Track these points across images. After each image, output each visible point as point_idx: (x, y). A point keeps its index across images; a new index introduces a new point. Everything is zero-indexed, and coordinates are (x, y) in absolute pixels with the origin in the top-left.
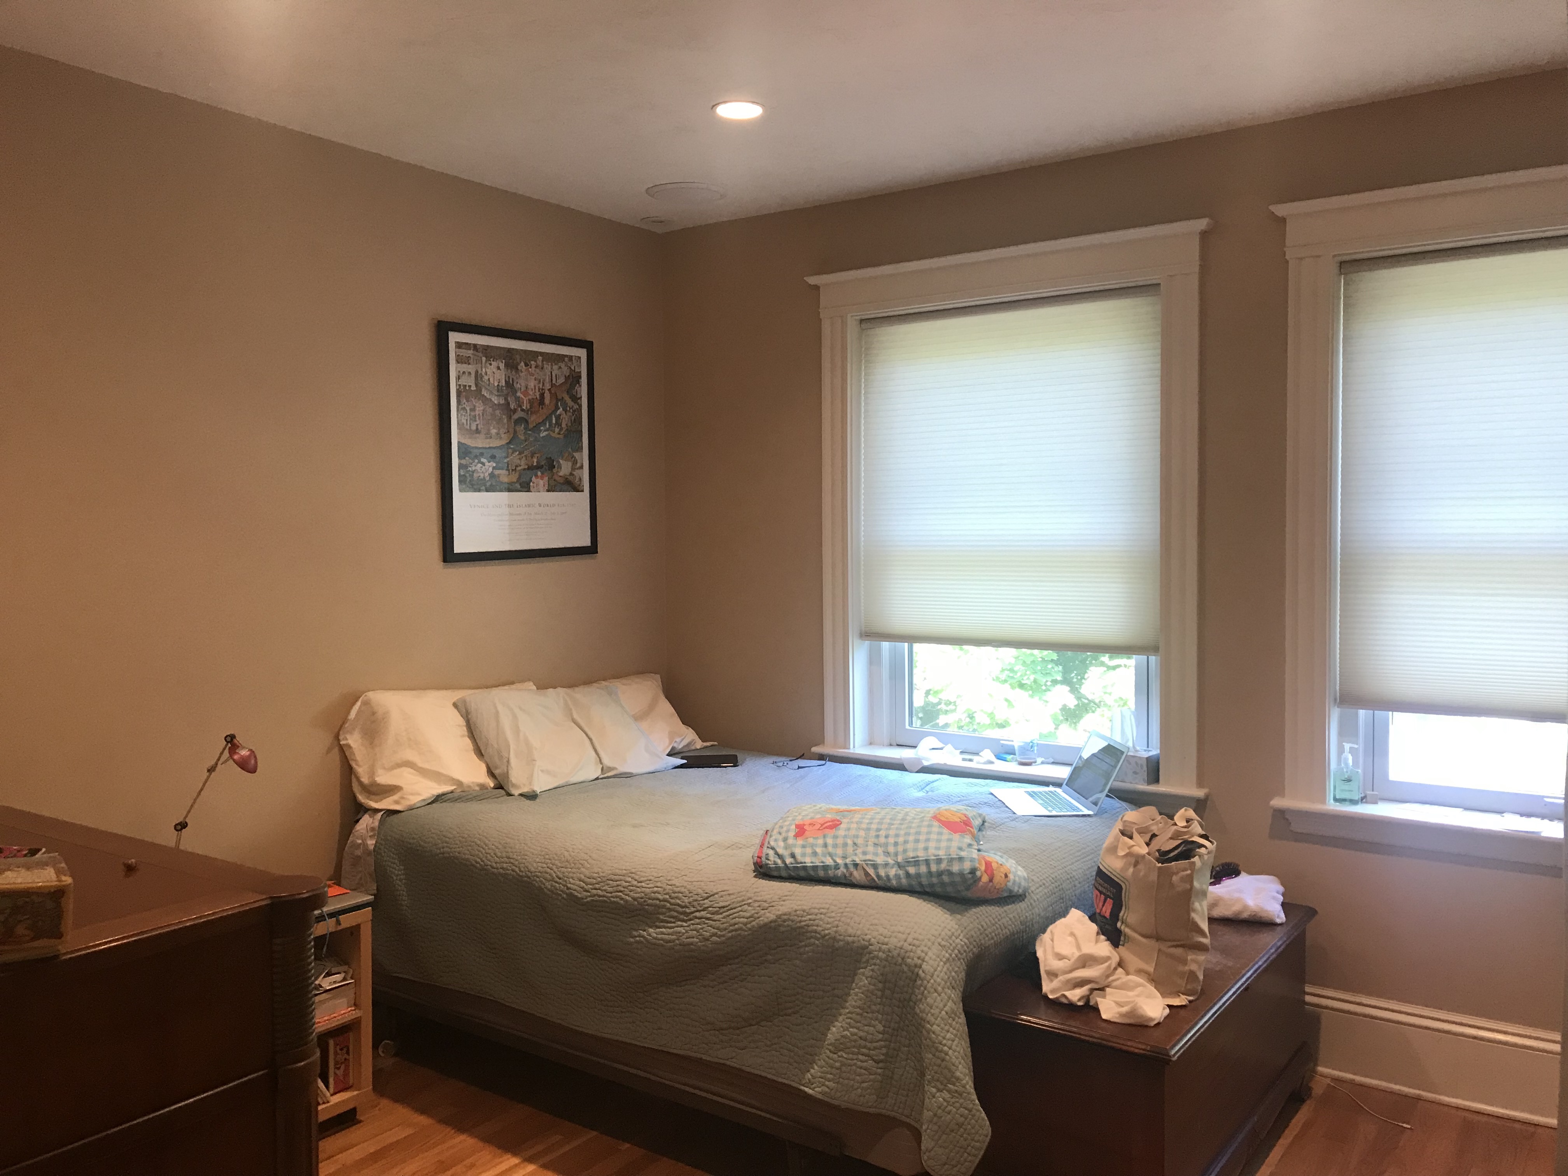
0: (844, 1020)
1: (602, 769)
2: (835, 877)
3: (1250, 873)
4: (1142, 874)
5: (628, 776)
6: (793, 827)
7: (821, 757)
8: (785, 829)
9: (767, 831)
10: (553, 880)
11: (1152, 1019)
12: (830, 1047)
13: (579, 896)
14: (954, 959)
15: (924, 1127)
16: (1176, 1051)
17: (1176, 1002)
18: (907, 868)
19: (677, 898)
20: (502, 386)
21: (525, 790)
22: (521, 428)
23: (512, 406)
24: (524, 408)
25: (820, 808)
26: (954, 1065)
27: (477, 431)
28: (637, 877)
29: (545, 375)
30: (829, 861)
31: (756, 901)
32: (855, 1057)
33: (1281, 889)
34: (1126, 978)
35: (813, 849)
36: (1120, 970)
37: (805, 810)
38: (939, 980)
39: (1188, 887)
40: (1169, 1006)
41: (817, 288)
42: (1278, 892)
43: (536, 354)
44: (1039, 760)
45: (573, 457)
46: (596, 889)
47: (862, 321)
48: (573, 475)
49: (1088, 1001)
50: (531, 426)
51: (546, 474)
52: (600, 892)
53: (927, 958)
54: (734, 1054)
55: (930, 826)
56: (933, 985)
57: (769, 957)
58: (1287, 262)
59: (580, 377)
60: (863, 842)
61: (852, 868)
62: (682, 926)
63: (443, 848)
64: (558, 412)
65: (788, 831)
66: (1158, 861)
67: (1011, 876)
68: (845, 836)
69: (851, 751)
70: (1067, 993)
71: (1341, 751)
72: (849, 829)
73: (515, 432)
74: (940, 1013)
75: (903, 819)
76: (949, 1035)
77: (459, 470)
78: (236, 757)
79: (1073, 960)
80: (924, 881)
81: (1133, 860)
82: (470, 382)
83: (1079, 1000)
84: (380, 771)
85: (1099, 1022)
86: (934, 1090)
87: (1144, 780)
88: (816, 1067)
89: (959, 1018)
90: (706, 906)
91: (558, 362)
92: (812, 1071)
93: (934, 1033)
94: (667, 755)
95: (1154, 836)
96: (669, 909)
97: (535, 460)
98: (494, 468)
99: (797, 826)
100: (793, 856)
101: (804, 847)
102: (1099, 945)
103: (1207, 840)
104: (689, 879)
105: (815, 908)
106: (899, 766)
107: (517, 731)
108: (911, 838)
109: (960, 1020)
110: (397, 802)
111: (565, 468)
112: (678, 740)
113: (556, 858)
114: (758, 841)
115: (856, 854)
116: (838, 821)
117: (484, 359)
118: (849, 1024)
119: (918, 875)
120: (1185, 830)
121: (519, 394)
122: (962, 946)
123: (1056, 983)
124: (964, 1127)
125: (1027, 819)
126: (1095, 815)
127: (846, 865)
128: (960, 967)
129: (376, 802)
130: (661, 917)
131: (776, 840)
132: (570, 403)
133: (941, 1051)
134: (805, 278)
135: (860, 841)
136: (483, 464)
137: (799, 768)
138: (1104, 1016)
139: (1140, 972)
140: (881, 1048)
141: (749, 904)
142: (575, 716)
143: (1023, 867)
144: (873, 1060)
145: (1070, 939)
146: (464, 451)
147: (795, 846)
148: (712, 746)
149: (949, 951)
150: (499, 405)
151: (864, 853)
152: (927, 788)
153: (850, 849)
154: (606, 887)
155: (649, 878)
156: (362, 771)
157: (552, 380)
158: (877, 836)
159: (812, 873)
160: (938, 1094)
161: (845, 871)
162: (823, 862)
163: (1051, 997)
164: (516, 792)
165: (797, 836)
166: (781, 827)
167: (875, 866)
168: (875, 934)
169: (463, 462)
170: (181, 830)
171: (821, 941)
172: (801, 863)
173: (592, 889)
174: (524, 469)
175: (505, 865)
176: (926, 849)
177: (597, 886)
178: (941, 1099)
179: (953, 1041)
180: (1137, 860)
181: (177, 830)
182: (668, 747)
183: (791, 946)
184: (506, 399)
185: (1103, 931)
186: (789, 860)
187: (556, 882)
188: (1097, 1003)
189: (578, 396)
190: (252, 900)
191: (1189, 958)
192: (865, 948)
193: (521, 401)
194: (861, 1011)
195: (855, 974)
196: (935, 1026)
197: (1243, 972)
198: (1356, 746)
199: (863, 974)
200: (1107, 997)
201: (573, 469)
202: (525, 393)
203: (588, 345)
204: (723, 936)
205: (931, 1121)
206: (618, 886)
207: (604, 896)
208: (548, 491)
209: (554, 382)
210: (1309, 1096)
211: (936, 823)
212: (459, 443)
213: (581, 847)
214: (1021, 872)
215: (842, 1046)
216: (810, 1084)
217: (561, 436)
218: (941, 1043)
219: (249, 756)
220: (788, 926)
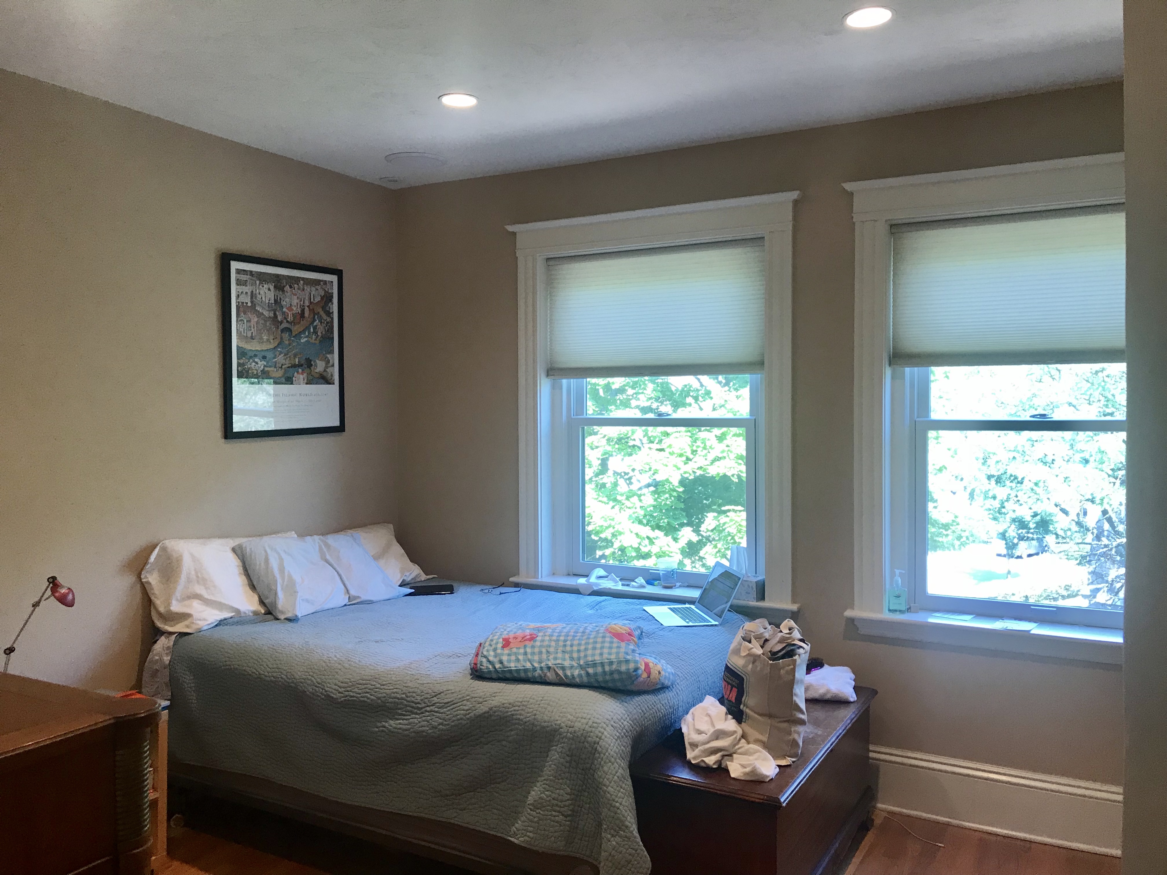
0: (541, 786)
1: (349, 597)
2: (534, 677)
3: (831, 665)
4: (758, 669)
5: (370, 602)
6: (501, 640)
7: (517, 585)
8: (494, 642)
9: (480, 644)
10: (314, 685)
11: (767, 777)
12: (531, 807)
13: (335, 696)
14: (622, 737)
15: (602, 864)
16: (784, 798)
17: (783, 763)
18: (587, 669)
19: (411, 696)
20: (272, 303)
21: (289, 615)
22: (286, 335)
23: (280, 318)
24: (289, 320)
25: (521, 625)
26: (624, 816)
27: (252, 338)
28: (380, 681)
29: (305, 295)
30: (528, 665)
31: (472, 698)
32: (550, 813)
33: (853, 676)
34: (747, 747)
35: (516, 656)
36: (743, 741)
37: (509, 627)
38: (612, 753)
39: (792, 678)
40: (778, 766)
41: (514, 234)
42: (851, 679)
43: (297, 279)
44: (678, 584)
45: (327, 357)
46: (348, 691)
47: (548, 259)
48: (327, 371)
49: (720, 764)
50: (294, 334)
51: (306, 371)
52: (352, 694)
53: (603, 737)
54: (455, 814)
55: (604, 637)
56: (608, 757)
57: (483, 740)
58: (854, 223)
59: (332, 297)
60: (553, 650)
61: (546, 671)
62: (415, 718)
63: (226, 662)
64: (315, 324)
65: (497, 643)
66: (770, 659)
67: (663, 673)
68: (540, 646)
69: (540, 580)
70: (705, 759)
71: (893, 575)
72: (542, 641)
73: (281, 338)
74: (613, 778)
75: (583, 632)
76: (620, 794)
77: (238, 368)
78: (57, 594)
79: (709, 734)
80: (600, 679)
81: (752, 659)
82: (247, 300)
83: (714, 764)
84: (174, 602)
85: (728, 779)
86: (609, 836)
87: (754, 598)
88: (519, 822)
89: (627, 781)
90: (434, 702)
91: (316, 285)
92: (517, 825)
93: (609, 793)
94: (399, 586)
95: (766, 640)
96: (406, 705)
97: (297, 360)
98: (265, 366)
99: (504, 640)
100: (501, 662)
101: (509, 655)
102: (727, 722)
103: (804, 643)
104: (421, 682)
105: (518, 702)
106: (575, 591)
107: (282, 570)
108: (590, 646)
109: (628, 783)
110: (187, 627)
111: (320, 366)
112: (408, 574)
113: (316, 668)
114: (474, 651)
115: (549, 660)
116: (535, 635)
117: (258, 282)
118: (544, 788)
119: (596, 674)
120: (788, 636)
121: (284, 310)
122: (629, 727)
123: (697, 752)
124: (631, 863)
125: (671, 629)
126: (721, 625)
127: (541, 668)
128: (628, 741)
129: (172, 626)
130: (399, 711)
131: (488, 651)
132: (324, 317)
133: (614, 807)
134: (505, 226)
135: (552, 650)
136: (257, 363)
137: (501, 594)
138: (732, 775)
139: (757, 741)
140: (568, 806)
141: (468, 700)
142: (328, 557)
143: (670, 665)
144: (563, 815)
145: (707, 718)
146: (242, 353)
147: (502, 654)
148: (434, 578)
149: (620, 731)
150: (270, 317)
151: (555, 659)
152: (597, 607)
153: (544, 656)
154: (356, 690)
155: (390, 682)
156: (159, 603)
157: (310, 299)
158: (565, 646)
159: (516, 675)
160: (612, 839)
161: (540, 672)
162: (524, 667)
163: (693, 762)
164: (282, 617)
165: (503, 647)
166: (492, 640)
167: (563, 668)
168: (564, 719)
169: (241, 361)
170: (10, 653)
171: (523, 726)
172: (507, 667)
173: (345, 691)
174: (288, 367)
175: (275, 674)
176: (601, 654)
177: (349, 689)
178: (614, 843)
179: (623, 799)
180: (755, 659)
181: (7, 654)
182: (399, 580)
183: (500, 731)
184: (275, 314)
185: (730, 712)
186: (498, 666)
187: (316, 686)
188: (727, 766)
189: (331, 311)
190: (101, 719)
191: (792, 730)
192: (556, 730)
193: (286, 314)
194: (554, 779)
195: (549, 750)
196: (610, 788)
197: (829, 738)
198: (903, 572)
199: (556, 750)
200: (734, 761)
201: (326, 367)
202: (290, 308)
203: (339, 273)
204: (448, 725)
205: (607, 860)
206: (366, 688)
207: (353, 697)
208: (307, 384)
209: (312, 300)
210: (873, 825)
211: (608, 635)
212: (238, 346)
213: (335, 659)
214: (670, 669)
215: (539, 805)
216: (515, 835)
217: (317, 342)
218: (614, 800)
219: (68, 593)
220: (498, 715)
